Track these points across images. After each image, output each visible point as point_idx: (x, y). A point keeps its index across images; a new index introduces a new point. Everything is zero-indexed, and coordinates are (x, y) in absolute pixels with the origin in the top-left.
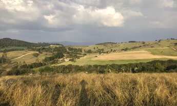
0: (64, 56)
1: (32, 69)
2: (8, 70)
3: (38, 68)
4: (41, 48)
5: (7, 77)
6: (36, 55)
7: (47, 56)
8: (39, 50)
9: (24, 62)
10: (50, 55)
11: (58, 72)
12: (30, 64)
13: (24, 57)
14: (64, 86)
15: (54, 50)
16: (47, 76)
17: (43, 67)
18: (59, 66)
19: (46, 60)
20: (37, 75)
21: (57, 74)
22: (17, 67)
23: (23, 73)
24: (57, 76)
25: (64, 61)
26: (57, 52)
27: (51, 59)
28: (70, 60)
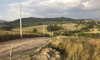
0: (93, 27)
1: (74, 34)
3: (77, 33)
4: (80, 22)
6: (77, 26)
7: (83, 27)
8: (78, 23)
9: (70, 30)
10: (85, 26)
12: (73, 31)
13: (70, 27)
15: (87, 24)
16: (83, 39)
17: (80, 33)
18: (90, 33)
19: (82, 29)
20: (77, 37)
21: (89, 38)
22: (66, 32)
23: (69, 35)
24: (90, 40)
25: (94, 31)
26: (89, 25)
27: (85, 28)
28: (98, 30)
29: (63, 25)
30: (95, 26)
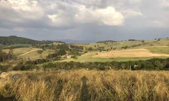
0: (66, 53)
1: (36, 65)
2: (14, 65)
3: (42, 64)
4: (45, 45)
5: (13, 73)
6: (40, 52)
7: (51, 53)
8: (43, 47)
9: (29, 59)
10: (53, 52)
11: (61, 69)
12: (34, 60)
13: (29, 54)
14: (66, 81)
15: (57, 48)
16: (50, 72)
17: (47, 63)
18: (62, 63)
19: (49, 57)
20: (41, 71)
21: (59, 70)
22: (22, 63)
23: (28, 69)
24: (60, 73)
25: (66, 58)
26: (59, 49)
27: (54, 56)
28: (72, 57)
29: (16, 51)
30: (67, 52)
